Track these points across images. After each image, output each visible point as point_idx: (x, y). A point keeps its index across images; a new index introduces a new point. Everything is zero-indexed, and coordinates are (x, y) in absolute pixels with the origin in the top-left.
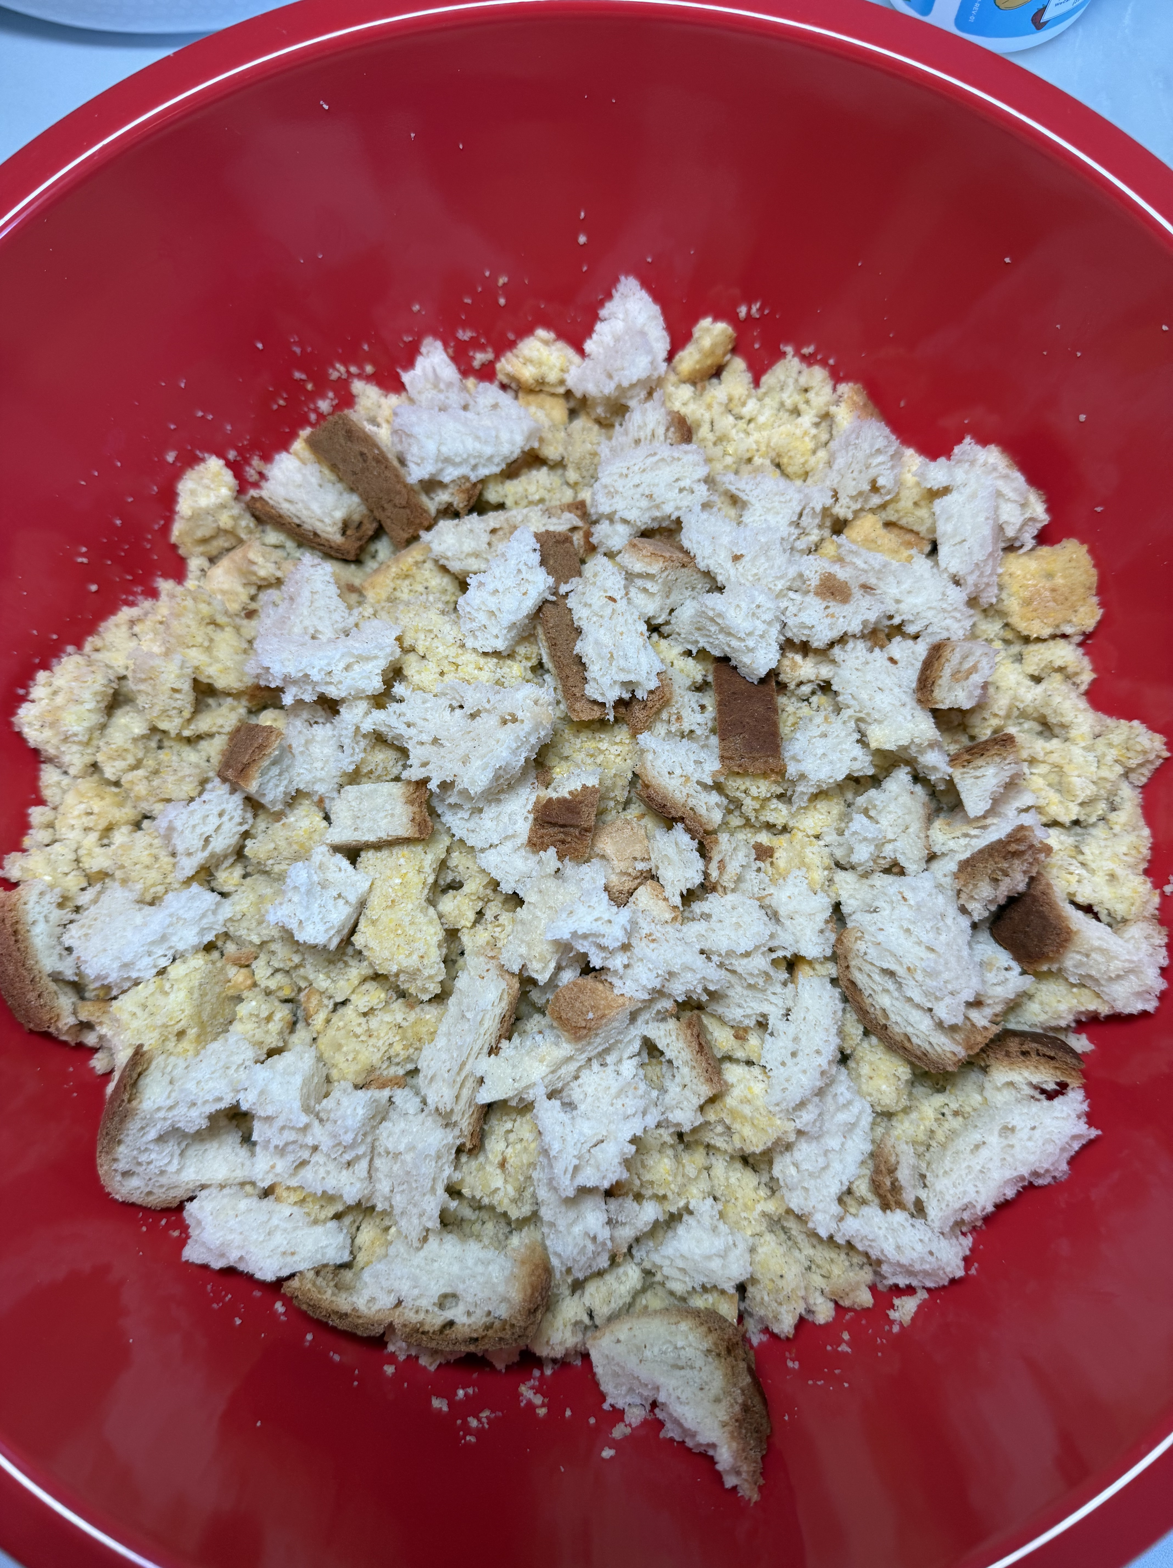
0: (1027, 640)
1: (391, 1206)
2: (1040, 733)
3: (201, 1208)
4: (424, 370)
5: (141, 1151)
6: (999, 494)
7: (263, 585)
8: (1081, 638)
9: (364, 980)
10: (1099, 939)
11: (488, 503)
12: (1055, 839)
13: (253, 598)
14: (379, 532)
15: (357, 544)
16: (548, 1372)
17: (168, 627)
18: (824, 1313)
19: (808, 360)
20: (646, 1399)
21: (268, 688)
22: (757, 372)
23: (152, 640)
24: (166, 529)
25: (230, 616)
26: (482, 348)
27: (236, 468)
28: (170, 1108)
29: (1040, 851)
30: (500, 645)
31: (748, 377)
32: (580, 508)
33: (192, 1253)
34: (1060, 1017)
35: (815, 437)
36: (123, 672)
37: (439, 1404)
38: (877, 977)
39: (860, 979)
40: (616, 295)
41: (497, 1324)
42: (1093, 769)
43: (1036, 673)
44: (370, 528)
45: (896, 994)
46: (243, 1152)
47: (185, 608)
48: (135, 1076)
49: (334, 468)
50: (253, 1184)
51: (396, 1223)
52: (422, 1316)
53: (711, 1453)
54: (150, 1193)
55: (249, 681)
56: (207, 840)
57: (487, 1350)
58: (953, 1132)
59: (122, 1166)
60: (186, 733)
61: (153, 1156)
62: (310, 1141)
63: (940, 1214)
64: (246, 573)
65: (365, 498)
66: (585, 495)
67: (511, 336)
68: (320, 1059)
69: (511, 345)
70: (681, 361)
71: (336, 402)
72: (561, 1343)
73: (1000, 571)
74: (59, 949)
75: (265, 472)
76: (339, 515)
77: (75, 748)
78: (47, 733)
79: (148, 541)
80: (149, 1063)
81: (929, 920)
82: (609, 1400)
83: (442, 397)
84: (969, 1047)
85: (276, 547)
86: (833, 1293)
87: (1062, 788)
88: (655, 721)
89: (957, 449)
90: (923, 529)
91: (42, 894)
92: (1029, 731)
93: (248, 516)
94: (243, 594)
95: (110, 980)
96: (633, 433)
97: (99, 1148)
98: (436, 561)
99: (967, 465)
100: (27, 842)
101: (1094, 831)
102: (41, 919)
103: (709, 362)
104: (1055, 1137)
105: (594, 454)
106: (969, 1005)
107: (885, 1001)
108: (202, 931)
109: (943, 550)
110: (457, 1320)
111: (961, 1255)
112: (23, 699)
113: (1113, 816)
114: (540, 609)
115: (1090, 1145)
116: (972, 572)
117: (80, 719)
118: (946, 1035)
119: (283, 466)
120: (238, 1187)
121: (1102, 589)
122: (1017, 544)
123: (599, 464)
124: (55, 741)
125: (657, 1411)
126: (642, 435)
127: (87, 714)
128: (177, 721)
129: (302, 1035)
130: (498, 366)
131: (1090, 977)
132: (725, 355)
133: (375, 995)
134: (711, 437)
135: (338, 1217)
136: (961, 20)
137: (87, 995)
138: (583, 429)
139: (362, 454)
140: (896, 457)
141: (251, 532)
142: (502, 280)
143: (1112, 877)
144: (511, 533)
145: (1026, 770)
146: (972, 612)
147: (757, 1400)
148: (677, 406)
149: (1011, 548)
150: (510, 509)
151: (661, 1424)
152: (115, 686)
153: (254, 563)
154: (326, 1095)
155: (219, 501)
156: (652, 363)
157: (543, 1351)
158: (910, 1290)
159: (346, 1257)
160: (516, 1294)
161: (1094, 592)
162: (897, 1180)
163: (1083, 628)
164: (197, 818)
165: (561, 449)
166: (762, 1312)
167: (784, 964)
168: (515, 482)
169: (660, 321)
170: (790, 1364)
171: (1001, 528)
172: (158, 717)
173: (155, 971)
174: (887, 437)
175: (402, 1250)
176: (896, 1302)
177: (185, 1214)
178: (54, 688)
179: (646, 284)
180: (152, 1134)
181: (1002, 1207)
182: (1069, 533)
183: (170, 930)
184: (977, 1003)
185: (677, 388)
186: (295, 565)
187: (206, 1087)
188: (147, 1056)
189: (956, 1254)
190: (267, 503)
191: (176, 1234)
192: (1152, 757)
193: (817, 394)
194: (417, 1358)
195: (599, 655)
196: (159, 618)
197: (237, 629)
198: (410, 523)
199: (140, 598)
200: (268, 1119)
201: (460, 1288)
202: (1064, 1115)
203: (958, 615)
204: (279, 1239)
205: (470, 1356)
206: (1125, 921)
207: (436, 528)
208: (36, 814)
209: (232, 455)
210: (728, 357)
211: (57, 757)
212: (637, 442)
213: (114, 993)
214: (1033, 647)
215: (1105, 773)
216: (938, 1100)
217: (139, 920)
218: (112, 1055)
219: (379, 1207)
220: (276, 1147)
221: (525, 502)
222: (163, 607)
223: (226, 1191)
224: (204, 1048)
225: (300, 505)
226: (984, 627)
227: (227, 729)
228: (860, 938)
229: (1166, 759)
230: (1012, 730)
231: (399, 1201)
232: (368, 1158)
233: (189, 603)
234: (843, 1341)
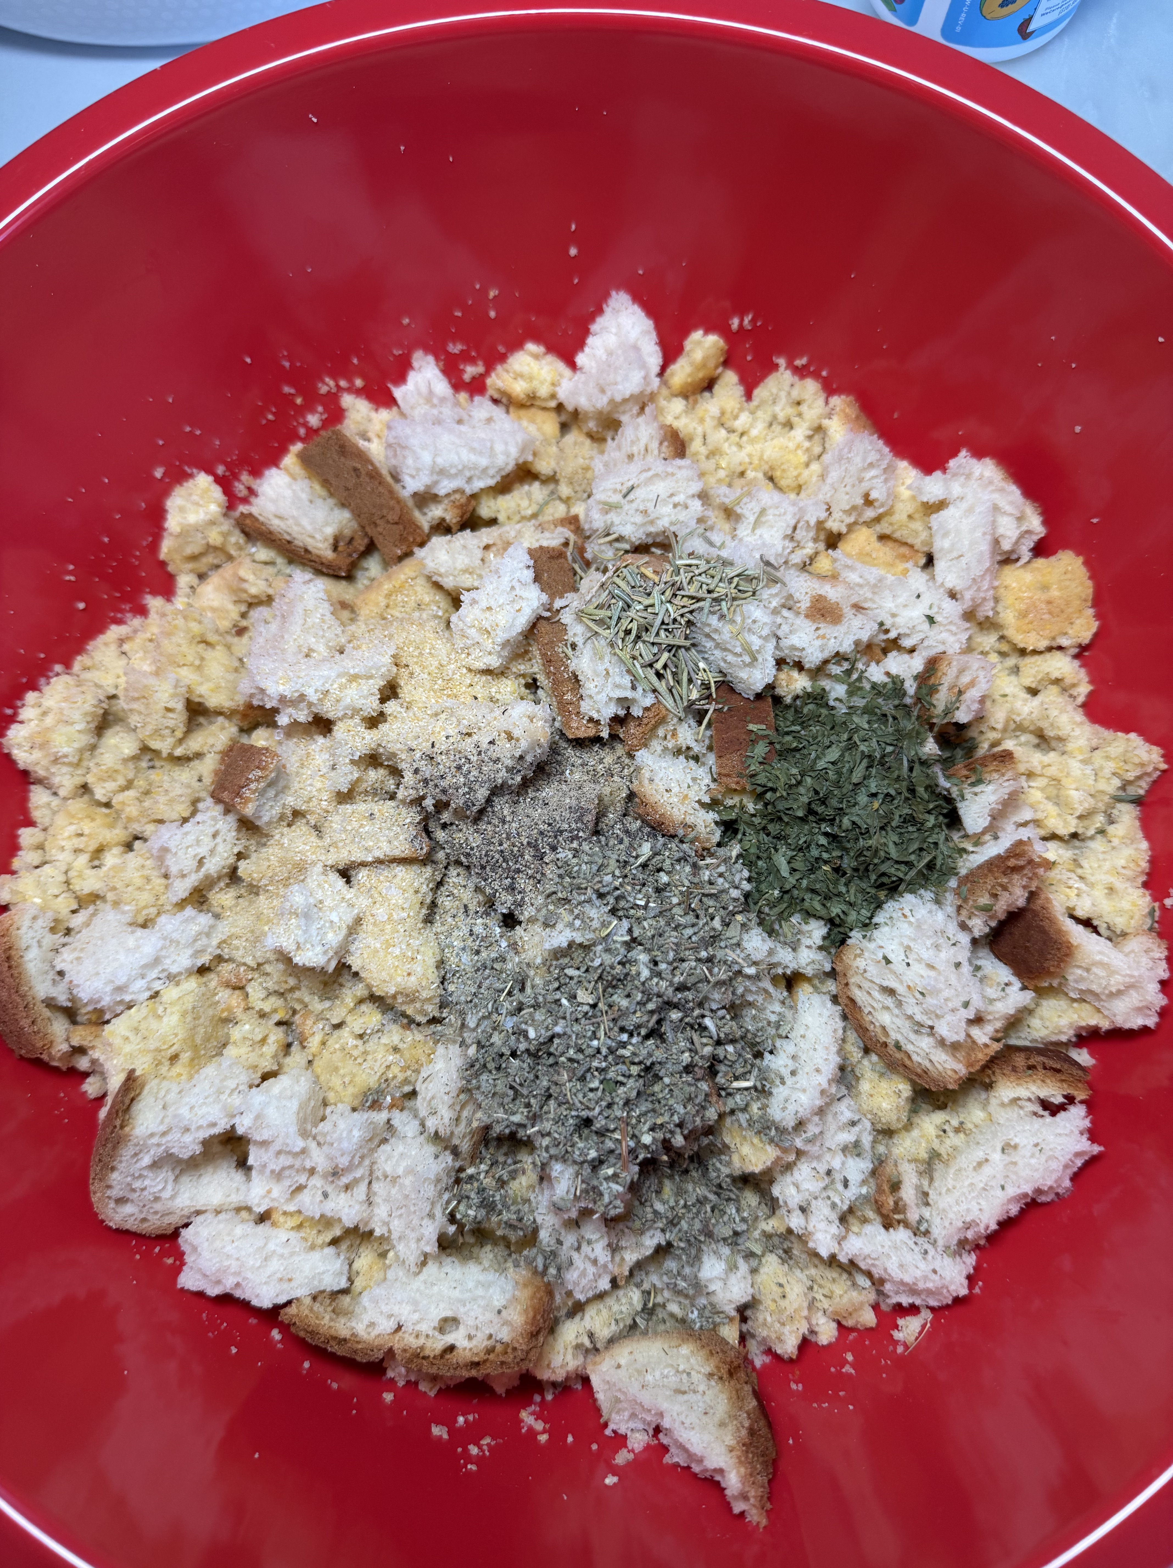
0: (1023, 652)
1: (389, 1231)
2: (1037, 746)
3: (197, 1233)
4: (416, 384)
5: (135, 1178)
6: (996, 508)
7: (254, 603)
8: (1077, 650)
9: (361, 1001)
10: (1100, 953)
11: (480, 518)
12: (1052, 852)
13: (244, 615)
14: (370, 548)
15: (349, 561)
16: (549, 1397)
17: (158, 646)
18: (827, 1333)
19: (801, 372)
20: (649, 1424)
21: (261, 708)
22: (749, 387)
23: (141, 659)
24: (154, 546)
25: (221, 635)
26: (472, 361)
27: (225, 483)
28: (164, 1134)
29: (1039, 865)
30: (494, 662)
31: (740, 390)
32: (573, 522)
33: (188, 1280)
34: (1061, 1032)
35: (808, 450)
36: (112, 691)
37: (438, 1431)
38: (876, 994)
39: (859, 996)
40: (608, 310)
41: (499, 1348)
42: (1091, 782)
43: (1033, 686)
44: (361, 544)
45: (896, 1011)
46: (238, 1177)
47: (176, 627)
48: (127, 1102)
49: (326, 483)
50: (248, 1209)
51: (394, 1247)
52: (422, 1341)
53: (718, 1478)
54: (144, 1220)
55: (240, 701)
56: (201, 862)
57: (488, 1375)
58: (955, 1149)
59: (115, 1193)
60: (178, 752)
61: (147, 1182)
62: (308, 1164)
63: (944, 1232)
64: (237, 591)
65: (357, 514)
66: (579, 509)
67: (501, 349)
68: (317, 1080)
69: (502, 358)
70: (672, 374)
71: (325, 416)
72: (562, 1366)
73: (996, 584)
74: (52, 975)
75: (254, 487)
76: (330, 531)
77: (65, 769)
78: (37, 755)
79: (136, 557)
80: (142, 1087)
81: (929, 937)
82: (612, 1426)
83: (435, 412)
84: (969, 1065)
85: (266, 563)
86: (836, 1313)
87: (1058, 800)
88: (650, 738)
89: (952, 463)
90: (917, 542)
91: (35, 918)
92: (1025, 744)
93: (237, 532)
94: (234, 611)
95: (103, 1003)
96: (627, 449)
97: (92, 1175)
98: (429, 578)
99: (962, 479)
100: (16, 863)
101: (1092, 844)
102: (35, 943)
103: (701, 375)
104: (1058, 1154)
105: (587, 469)
106: (971, 1022)
107: (885, 1018)
108: (197, 953)
109: (940, 565)
110: (458, 1344)
111: (964, 1273)
112: (12, 719)
113: (1111, 829)
114: (534, 626)
115: (1092, 1161)
116: (969, 588)
117: (70, 740)
118: (947, 1052)
119: (273, 481)
120: (233, 1213)
121: (1098, 601)
122: (1014, 557)
123: (594, 478)
124: (44, 762)
125: (661, 1436)
126: (635, 449)
127: (77, 735)
128: (170, 741)
129: (297, 1058)
130: (489, 381)
131: (1091, 992)
132: (716, 367)
133: (372, 1017)
134: (703, 451)
135: (335, 1242)
136: (947, 29)
137: (79, 1019)
138: (575, 443)
139: (355, 470)
140: (889, 470)
141: (240, 548)
142: (492, 293)
143: (1111, 890)
144: (505, 549)
145: (1025, 784)
146: (968, 625)
147: (762, 1423)
148: (669, 420)
149: (1007, 560)
150: (503, 525)
151: (665, 1449)
152: (105, 706)
153: (244, 581)
154: (323, 1119)
155: (208, 517)
156: (645, 378)
157: (544, 1375)
158: (913, 1310)
159: (343, 1284)
160: (517, 1317)
161: (1089, 604)
162: (901, 1199)
163: (1079, 641)
164: (191, 838)
165: (553, 464)
166: (765, 1333)
167: (784, 983)
168: (508, 497)
169: (653, 336)
170: (794, 1386)
171: (996, 542)
172: (150, 736)
173: (147, 994)
174: (879, 451)
175: (401, 1274)
176: (900, 1322)
177: (180, 1240)
178: (43, 709)
179: (638, 298)
180: (146, 1160)
181: (1006, 1224)
182: (1065, 545)
183: (163, 953)
184: (978, 1020)
185: (669, 401)
186: (287, 582)
187: (200, 1113)
188: (139, 1081)
189: (960, 1272)
190: (257, 520)
191: (170, 1261)
192: (1150, 769)
193: (810, 407)
194: (416, 1383)
195: (595, 671)
196: (148, 635)
197: (228, 647)
198: (403, 539)
199: (129, 615)
200: (264, 1144)
201: (461, 1312)
202: (1067, 1131)
203: (953, 628)
204: (275, 1265)
205: (472, 1380)
206: (1124, 935)
207: (429, 545)
208: (26, 836)
209: (220, 470)
210: (720, 370)
211: (47, 778)
212: (631, 457)
213: (107, 1017)
214: (1029, 660)
215: (1102, 785)
216: (939, 1117)
217: (131, 942)
218: (105, 1079)
219: (377, 1233)
220: (273, 1172)
221: (517, 518)
222: (153, 624)
223: (222, 1216)
224: (197, 1072)
225: (291, 522)
226: (979, 640)
227: (219, 747)
228: (859, 956)
229: (1164, 771)
230: (1009, 745)
231: (397, 1226)
232: (367, 1181)
233: (180, 622)
234: (847, 1362)
